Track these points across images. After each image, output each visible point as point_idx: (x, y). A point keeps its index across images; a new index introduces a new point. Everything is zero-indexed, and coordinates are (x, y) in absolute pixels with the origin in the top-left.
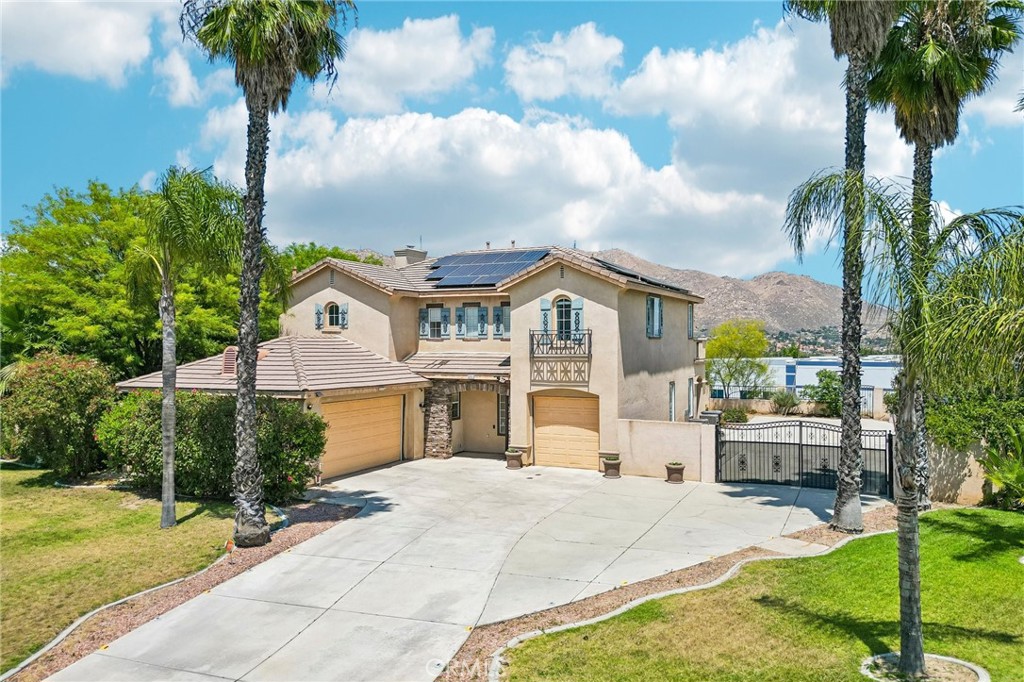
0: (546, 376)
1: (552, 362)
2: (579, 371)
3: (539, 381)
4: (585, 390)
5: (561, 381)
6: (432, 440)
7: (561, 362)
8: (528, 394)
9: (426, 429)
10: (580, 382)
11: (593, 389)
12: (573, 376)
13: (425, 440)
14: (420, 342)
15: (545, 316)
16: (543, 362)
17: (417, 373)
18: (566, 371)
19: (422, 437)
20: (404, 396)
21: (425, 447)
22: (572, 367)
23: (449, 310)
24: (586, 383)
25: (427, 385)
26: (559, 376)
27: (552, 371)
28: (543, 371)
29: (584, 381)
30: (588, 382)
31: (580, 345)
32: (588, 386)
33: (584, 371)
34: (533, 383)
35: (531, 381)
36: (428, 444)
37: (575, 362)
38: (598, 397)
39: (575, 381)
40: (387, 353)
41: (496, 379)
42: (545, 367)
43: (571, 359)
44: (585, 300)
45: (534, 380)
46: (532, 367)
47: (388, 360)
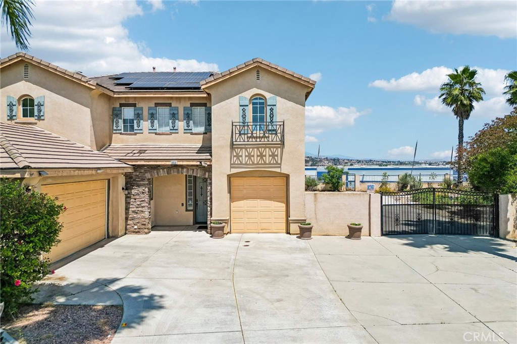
0: (244, 160)
1: (250, 148)
2: (273, 156)
3: (238, 164)
4: (278, 170)
5: (258, 164)
6: (133, 219)
7: (258, 148)
8: (228, 175)
9: (127, 209)
10: (273, 164)
11: (285, 170)
12: (268, 159)
13: (127, 219)
14: (114, 135)
15: (244, 111)
16: (241, 148)
17: (119, 160)
18: (261, 156)
19: (124, 216)
20: (109, 180)
21: (127, 225)
22: (267, 152)
23: (142, 109)
24: (279, 165)
25: (130, 171)
26: (256, 160)
27: (250, 156)
28: (241, 156)
29: (277, 163)
30: (280, 164)
31: (276, 134)
32: (280, 167)
33: (277, 156)
34: (232, 166)
35: (231, 164)
36: (129, 222)
37: (270, 148)
38: (287, 177)
39: (270, 164)
40: (89, 142)
41: (198, 163)
42: (243, 153)
43: (266, 146)
44: (278, 98)
45: (234, 164)
46: (231, 153)
47: (89, 148)
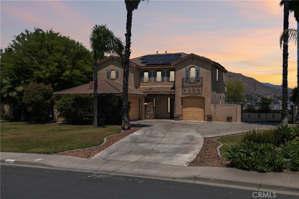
0: (187, 92)
1: (189, 87)
2: (198, 90)
3: (185, 94)
4: (200, 96)
5: (192, 93)
6: (148, 114)
7: (192, 87)
8: (181, 98)
9: (146, 110)
10: (198, 93)
11: (203, 95)
12: (196, 92)
13: (145, 114)
14: (141, 83)
15: (187, 73)
16: (186, 87)
17: (143, 92)
18: (194, 90)
20: (140, 99)
21: (145, 116)
22: (196, 89)
23: (151, 72)
24: (201, 94)
25: (147, 96)
26: (191, 92)
27: (189, 90)
28: (186, 90)
29: (200, 93)
30: (201, 93)
31: (199, 82)
32: (201, 95)
33: (200, 90)
34: (183, 94)
35: (182, 94)
37: (197, 87)
38: (204, 98)
39: (197, 93)
40: (133, 86)
41: (170, 93)
42: (187, 89)
43: (195, 86)
44: (200, 68)
45: (183, 93)
46: (183, 89)
47: (133, 88)
